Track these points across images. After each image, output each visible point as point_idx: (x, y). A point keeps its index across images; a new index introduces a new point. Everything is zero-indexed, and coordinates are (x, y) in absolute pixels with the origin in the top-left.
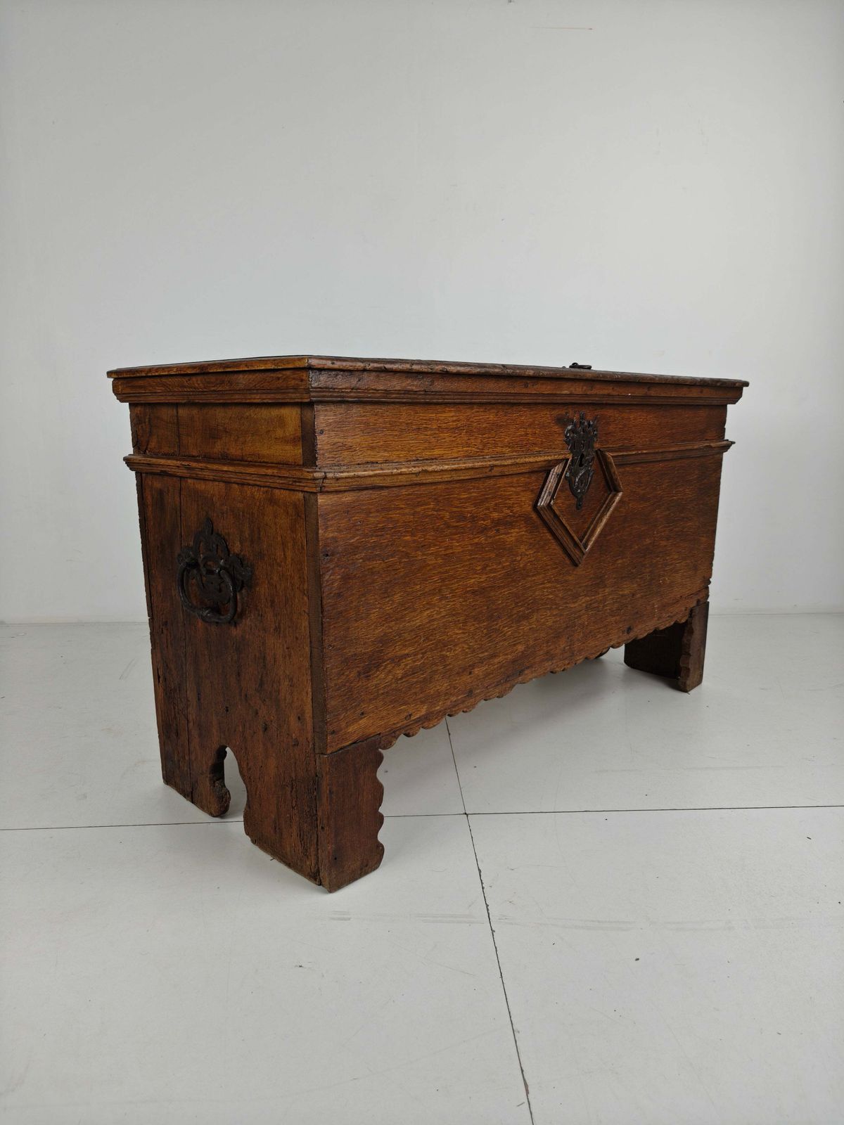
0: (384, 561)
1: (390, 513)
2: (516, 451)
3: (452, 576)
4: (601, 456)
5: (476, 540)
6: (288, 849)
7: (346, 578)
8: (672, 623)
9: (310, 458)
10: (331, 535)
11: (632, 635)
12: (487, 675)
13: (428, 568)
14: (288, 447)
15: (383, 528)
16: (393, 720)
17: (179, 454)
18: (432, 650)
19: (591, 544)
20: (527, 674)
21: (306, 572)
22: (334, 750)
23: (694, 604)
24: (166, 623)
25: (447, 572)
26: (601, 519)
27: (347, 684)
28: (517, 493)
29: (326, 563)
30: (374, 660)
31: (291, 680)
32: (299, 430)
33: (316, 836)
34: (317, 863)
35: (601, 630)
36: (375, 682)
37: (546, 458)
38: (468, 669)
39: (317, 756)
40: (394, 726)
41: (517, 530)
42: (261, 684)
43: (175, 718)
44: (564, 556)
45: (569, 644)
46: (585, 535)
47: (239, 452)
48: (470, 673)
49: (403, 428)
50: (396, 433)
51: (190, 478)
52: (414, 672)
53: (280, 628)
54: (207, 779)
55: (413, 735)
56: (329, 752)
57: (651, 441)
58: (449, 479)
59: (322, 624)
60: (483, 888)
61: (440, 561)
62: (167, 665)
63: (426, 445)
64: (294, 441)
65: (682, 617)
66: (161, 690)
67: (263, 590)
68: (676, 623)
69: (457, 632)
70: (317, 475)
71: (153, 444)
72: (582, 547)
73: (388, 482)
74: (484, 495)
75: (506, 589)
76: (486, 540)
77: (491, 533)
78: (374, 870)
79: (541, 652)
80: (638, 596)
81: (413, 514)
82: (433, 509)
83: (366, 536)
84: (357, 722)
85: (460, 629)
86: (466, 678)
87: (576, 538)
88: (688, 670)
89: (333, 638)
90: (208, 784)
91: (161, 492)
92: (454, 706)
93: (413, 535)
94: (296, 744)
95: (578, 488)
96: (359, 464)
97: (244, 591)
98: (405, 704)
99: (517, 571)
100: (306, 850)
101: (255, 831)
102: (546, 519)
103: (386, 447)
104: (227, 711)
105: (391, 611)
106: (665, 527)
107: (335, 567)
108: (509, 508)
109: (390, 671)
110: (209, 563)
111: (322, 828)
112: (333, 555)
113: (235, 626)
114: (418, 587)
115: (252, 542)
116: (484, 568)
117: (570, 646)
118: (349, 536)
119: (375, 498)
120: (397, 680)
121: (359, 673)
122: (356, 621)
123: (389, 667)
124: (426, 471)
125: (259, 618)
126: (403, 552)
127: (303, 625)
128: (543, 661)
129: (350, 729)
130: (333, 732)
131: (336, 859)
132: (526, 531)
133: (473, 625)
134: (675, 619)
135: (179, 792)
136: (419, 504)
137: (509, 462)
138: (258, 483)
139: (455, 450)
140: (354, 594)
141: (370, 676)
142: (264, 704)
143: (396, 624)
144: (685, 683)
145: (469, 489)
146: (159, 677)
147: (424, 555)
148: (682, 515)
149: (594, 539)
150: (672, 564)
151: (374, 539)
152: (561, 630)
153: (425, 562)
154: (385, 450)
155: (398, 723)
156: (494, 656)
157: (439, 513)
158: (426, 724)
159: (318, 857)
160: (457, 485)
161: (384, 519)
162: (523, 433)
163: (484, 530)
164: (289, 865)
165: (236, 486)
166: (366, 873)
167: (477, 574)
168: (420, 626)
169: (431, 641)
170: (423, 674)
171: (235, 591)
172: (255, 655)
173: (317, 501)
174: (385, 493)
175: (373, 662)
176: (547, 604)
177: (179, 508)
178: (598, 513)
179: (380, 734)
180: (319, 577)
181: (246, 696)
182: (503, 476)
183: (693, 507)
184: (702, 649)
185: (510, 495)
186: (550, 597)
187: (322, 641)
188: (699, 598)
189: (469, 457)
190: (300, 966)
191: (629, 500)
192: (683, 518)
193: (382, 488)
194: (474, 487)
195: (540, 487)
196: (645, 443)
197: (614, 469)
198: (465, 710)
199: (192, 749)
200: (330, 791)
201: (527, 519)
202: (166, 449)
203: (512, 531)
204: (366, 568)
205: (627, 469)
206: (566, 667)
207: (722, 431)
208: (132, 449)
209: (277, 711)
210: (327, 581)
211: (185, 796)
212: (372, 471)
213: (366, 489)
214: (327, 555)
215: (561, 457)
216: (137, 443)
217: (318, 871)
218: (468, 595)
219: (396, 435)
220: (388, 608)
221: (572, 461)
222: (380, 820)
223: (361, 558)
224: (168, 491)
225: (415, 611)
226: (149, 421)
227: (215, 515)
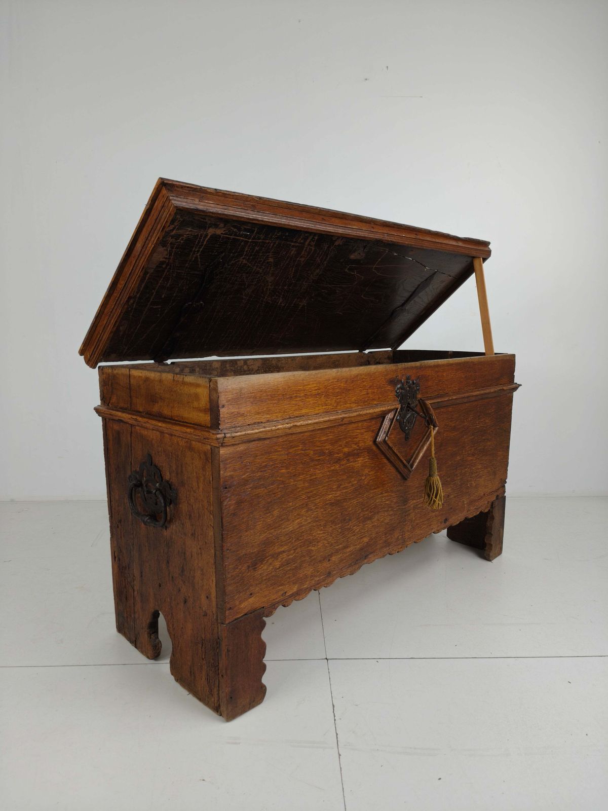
0: (266, 488)
1: (271, 455)
2: (360, 406)
3: (315, 494)
4: (422, 404)
5: (333, 468)
6: (199, 689)
7: (239, 503)
8: (478, 513)
9: (215, 424)
10: (229, 474)
11: (448, 524)
12: (341, 561)
13: (299, 490)
14: (201, 414)
15: (266, 466)
16: (274, 597)
17: (131, 409)
18: (301, 546)
19: (416, 464)
20: (371, 558)
21: (212, 499)
22: (231, 621)
23: (495, 498)
24: (120, 521)
25: (311, 492)
26: (423, 446)
27: (240, 575)
28: (362, 434)
29: (226, 493)
30: (259, 557)
31: (202, 570)
32: (208, 404)
33: (218, 681)
34: (219, 700)
35: (425, 522)
36: (260, 572)
37: (382, 409)
38: (328, 558)
39: (219, 624)
40: (274, 601)
41: (362, 459)
42: (183, 571)
43: (125, 587)
44: (397, 473)
45: (401, 534)
46: (412, 458)
47: (169, 413)
48: (329, 560)
49: (280, 398)
50: (276, 401)
51: (138, 426)
52: (288, 563)
53: (195, 534)
54: (146, 633)
55: (288, 606)
56: (227, 622)
57: (459, 390)
58: (312, 429)
59: (222, 535)
60: (335, 720)
61: (307, 484)
62: (120, 550)
63: (297, 407)
64: (205, 411)
65: (486, 508)
66: (116, 567)
67: (184, 507)
68: (481, 512)
69: (319, 532)
70: (219, 436)
71: (114, 400)
72: (409, 466)
73: (269, 435)
74: (338, 437)
75: (355, 500)
76: (339, 467)
77: (343, 463)
78: (259, 704)
79: (381, 542)
80: (452, 496)
81: (287, 454)
82: (302, 450)
83: (253, 472)
84: (247, 600)
85: (321, 530)
86: (326, 564)
87: (405, 462)
88: (491, 545)
89: (230, 544)
90: (146, 636)
91: (118, 433)
92: (318, 584)
93: (287, 468)
94: (206, 615)
95: (406, 426)
96: (249, 425)
97: (171, 506)
98: (281, 585)
99: (363, 487)
100: (211, 691)
101: (177, 671)
102: (383, 450)
103: (268, 412)
104: (160, 586)
105: (272, 522)
106: (472, 447)
107: (231, 496)
108: (356, 444)
109: (271, 564)
110: (149, 484)
111: (222, 676)
112: (230, 487)
113: (166, 529)
114: (291, 504)
115: (177, 474)
116: (339, 487)
117: (402, 535)
118: (241, 473)
119: (260, 446)
120: (276, 569)
121: (249, 567)
122: (246, 531)
123: (270, 561)
124: (296, 426)
125: (182, 525)
126: (280, 481)
127: (210, 534)
128: (382, 547)
129: (242, 606)
130: (230, 608)
131: (231, 698)
132: (368, 459)
133: (331, 527)
134: (480, 510)
135: (127, 639)
136: (292, 447)
137: (355, 414)
138: (182, 436)
139: (317, 408)
140: (244, 513)
141: (256, 568)
142: (185, 585)
143: (275, 531)
144: (489, 555)
145: (327, 434)
146: (115, 558)
147: (294, 481)
148: (484, 438)
149: (418, 461)
150: (477, 472)
151: (259, 474)
152: (395, 525)
153: (296, 486)
154: (268, 414)
155: (276, 599)
156: (346, 547)
157: (306, 452)
158: (297, 598)
159: (219, 696)
160: (319, 432)
161: (266, 460)
162: (365, 393)
163: (338, 460)
164: (200, 700)
165: (168, 435)
166: (253, 707)
167: (334, 491)
168: (292, 531)
169: (301, 540)
170: (294, 564)
171: (165, 507)
172: (179, 551)
173: (219, 452)
174: (267, 442)
175: (259, 558)
176: (384, 508)
177: (130, 445)
178: (421, 442)
179: (263, 607)
180: (220, 503)
181: (172, 577)
182: (351, 423)
183: (492, 431)
184: (501, 530)
185: (357, 435)
186: (387, 502)
187: (222, 546)
188: (498, 494)
189: (327, 412)
190: (203, 780)
191: (444, 431)
192: (484, 439)
193: (265, 439)
194: (331, 432)
195: (378, 428)
196: (455, 391)
197: (432, 411)
198: (325, 585)
199: (136, 610)
200: (228, 650)
201: (369, 450)
202: (122, 405)
203: (359, 459)
204: (254, 494)
205: (442, 410)
206: (399, 550)
207: (512, 377)
208: (100, 401)
209: (192, 590)
210: (226, 506)
211: (131, 643)
212: (258, 429)
213: (254, 440)
214: (226, 488)
215: (393, 407)
216: (103, 398)
217: (219, 706)
218: (327, 506)
219: (275, 403)
220: (269, 520)
221: (401, 409)
222: (263, 668)
223: (250, 488)
224: (123, 432)
225: (288, 520)
226: (111, 385)
227: (154, 452)
